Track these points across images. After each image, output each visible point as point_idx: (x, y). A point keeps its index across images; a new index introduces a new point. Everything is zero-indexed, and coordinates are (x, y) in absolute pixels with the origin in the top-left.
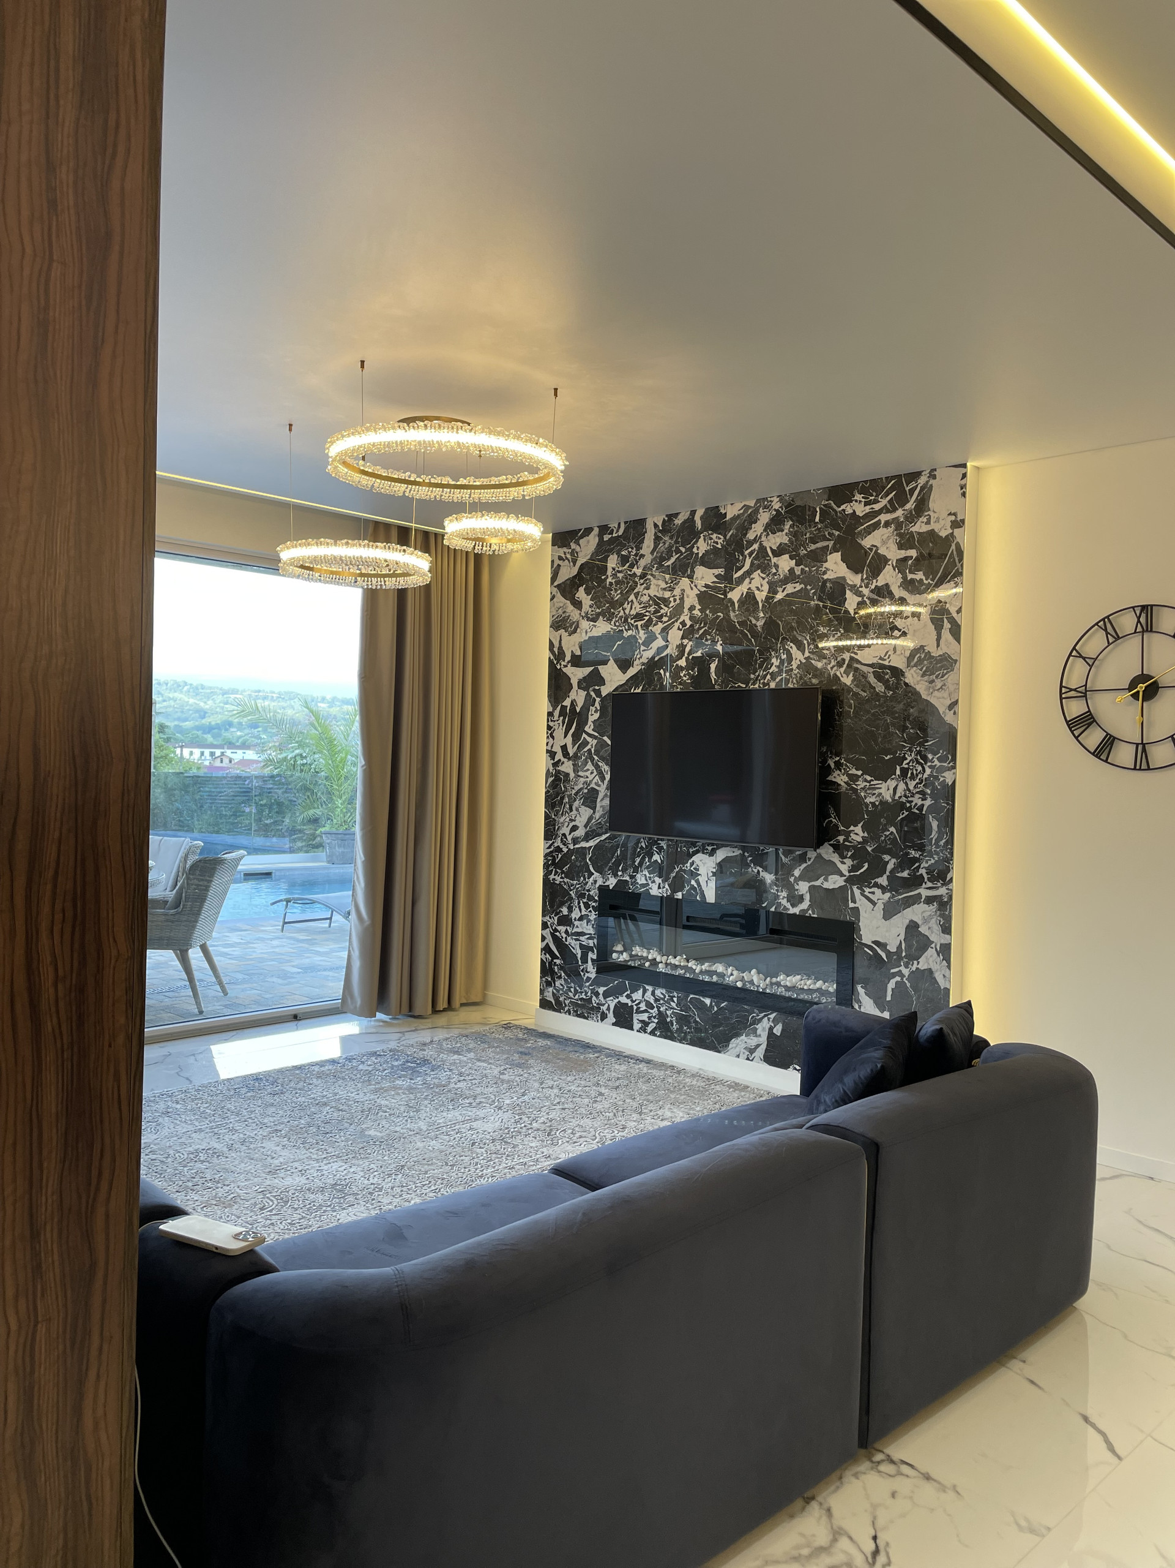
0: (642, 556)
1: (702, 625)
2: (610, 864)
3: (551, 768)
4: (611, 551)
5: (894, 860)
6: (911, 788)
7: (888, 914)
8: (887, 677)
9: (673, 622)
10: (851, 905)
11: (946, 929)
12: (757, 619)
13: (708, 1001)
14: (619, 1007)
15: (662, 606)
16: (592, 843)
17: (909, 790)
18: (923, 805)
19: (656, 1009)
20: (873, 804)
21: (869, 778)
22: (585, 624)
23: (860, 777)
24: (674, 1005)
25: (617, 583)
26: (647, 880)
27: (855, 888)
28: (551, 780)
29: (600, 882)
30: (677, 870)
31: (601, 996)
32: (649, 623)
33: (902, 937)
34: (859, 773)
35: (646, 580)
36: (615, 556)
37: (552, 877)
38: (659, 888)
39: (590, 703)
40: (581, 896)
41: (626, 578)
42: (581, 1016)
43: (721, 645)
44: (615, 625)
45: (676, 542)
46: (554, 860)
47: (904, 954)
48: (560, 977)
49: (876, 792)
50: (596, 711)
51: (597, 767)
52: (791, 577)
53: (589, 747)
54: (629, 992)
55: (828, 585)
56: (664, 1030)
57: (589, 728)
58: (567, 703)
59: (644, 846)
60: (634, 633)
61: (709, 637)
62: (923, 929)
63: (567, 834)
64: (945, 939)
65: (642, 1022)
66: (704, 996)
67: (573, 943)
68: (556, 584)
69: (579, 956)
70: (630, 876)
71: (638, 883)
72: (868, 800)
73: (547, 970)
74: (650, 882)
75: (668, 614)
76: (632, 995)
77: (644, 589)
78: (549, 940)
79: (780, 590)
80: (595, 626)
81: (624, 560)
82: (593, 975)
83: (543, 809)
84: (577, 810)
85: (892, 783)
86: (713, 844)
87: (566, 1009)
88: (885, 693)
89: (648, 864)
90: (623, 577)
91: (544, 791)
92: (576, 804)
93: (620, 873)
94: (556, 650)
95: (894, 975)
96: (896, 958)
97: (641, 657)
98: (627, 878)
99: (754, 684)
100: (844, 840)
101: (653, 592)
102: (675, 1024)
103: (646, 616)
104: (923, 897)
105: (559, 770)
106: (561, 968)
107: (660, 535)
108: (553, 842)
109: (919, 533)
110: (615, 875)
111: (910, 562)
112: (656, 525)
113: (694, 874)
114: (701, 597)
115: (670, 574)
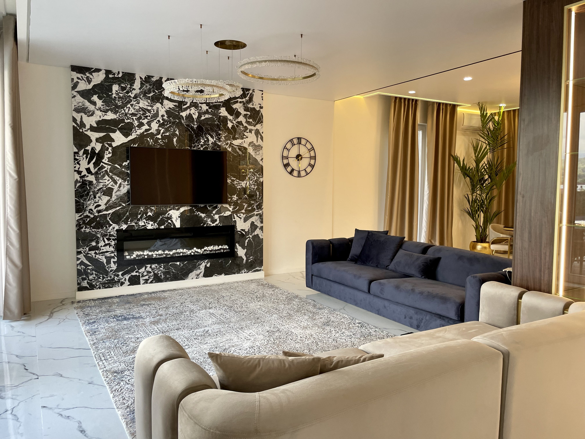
0: (134, 89)
1: (169, 123)
2: (123, 219)
3: (79, 179)
4: (114, 83)
5: (246, 205)
6: (251, 183)
7: (245, 221)
8: (242, 150)
9: (154, 120)
10: (233, 220)
11: (262, 222)
12: (194, 125)
13: (178, 263)
14: (132, 277)
15: (147, 112)
16: (110, 211)
17: (250, 184)
18: (254, 188)
19: (152, 273)
20: (240, 188)
21: (238, 181)
22: (98, 113)
23: (235, 180)
24: (161, 269)
25: (119, 98)
26: (145, 224)
27: (234, 215)
28: (79, 184)
29: (117, 227)
30: (161, 217)
31: (120, 276)
32: (140, 118)
33: (250, 227)
34: (235, 179)
35: (137, 100)
36: (117, 86)
37: (83, 230)
38: (152, 226)
39: (105, 149)
40: (104, 235)
41: (125, 97)
42: (107, 287)
43: (178, 132)
44: (119, 116)
45: (153, 88)
46: (84, 222)
47: (250, 231)
48: (92, 274)
49: (240, 185)
50: (109, 153)
51: (112, 178)
52: (207, 112)
53: (106, 169)
54: (137, 270)
55: (221, 117)
56: (157, 279)
57: (105, 160)
58: (89, 148)
59: (143, 210)
60: (131, 121)
61: (172, 128)
62: (255, 223)
63: (93, 209)
64: (262, 225)
65: (145, 280)
66: (176, 262)
67: (100, 257)
68: (76, 90)
69: (105, 262)
71: (140, 225)
72: (238, 187)
73: (82, 273)
74: (147, 224)
75: (151, 116)
76: (139, 271)
77: (136, 103)
78: (83, 259)
79: (203, 116)
80: (106, 115)
81: (123, 88)
82: (114, 268)
83: (74, 199)
84: (99, 197)
85: (245, 182)
86: (178, 206)
87: (97, 287)
88: (242, 154)
89: (145, 217)
90: (122, 96)
92: (97, 196)
93: (129, 223)
94: (78, 122)
95: (247, 238)
96: (248, 233)
97: (136, 132)
98: (134, 224)
99: (194, 148)
100: (230, 200)
101: (141, 105)
102: (162, 276)
103: (138, 115)
104: (255, 214)
105: (85, 180)
106: (93, 270)
107: (144, 82)
108: (83, 214)
109: (250, 108)
110: (126, 224)
111: (248, 116)
112: (141, 78)
113: (170, 218)
114: (167, 112)
115: (150, 100)
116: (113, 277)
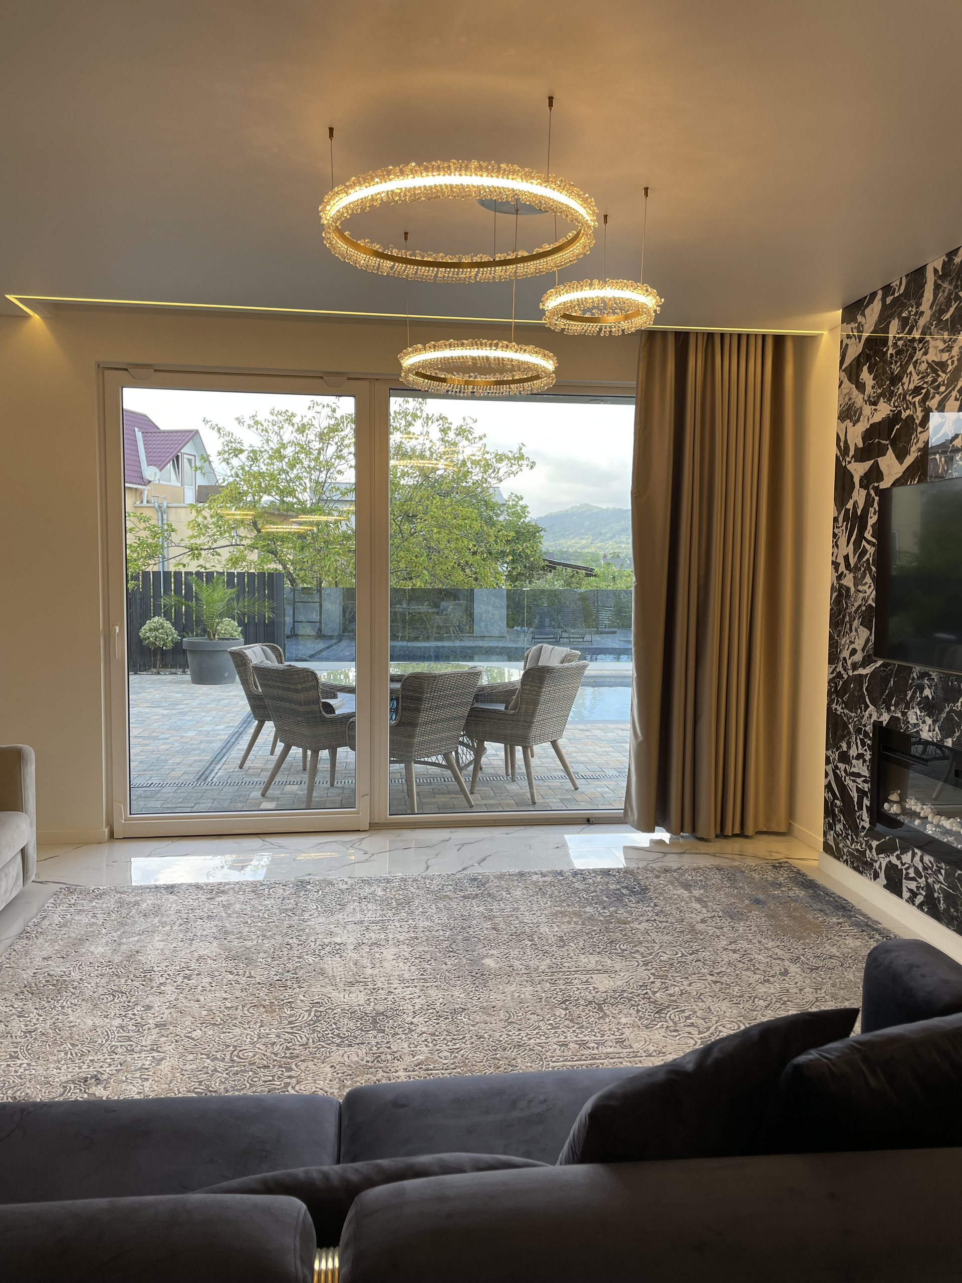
0: (922, 313)
2: (884, 697)
3: (835, 582)
4: (892, 316)
9: (950, 392)
14: (890, 867)
15: (940, 373)
16: (868, 670)
19: (924, 879)
22: (867, 409)
24: (941, 878)
25: (898, 353)
26: (918, 720)
28: (835, 595)
29: (874, 718)
30: (947, 709)
31: (874, 850)
32: (926, 397)
35: (925, 343)
36: (896, 320)
37: (834, 706)
38: (929, 731)
39: (869, 502)
40: (858, 731)
41: (906, 346)
42: (856, 869)
44: (894, 407)
45: (956, 287)
46: (836, 687)
48: (839, 821)
50: (874, 514)
53: (868, 556)
54: (898, 852)
56: (931, 907)
57: (868, 535)
58: (850, 506)
59: (916, 677)
60: (912, 413)
63: (847, 658)
65: (911, 891)
67: (851, 784)
68: (843, 368)
69: (856, 800)
70: (901, 712)
71: (909, 722)
73: (829, 811)
74: (921, 722)
75: (946, 382)
76: (902, 856)
77: (922, 355)
78: (831, 777)
80: (875, 410)
81: (904, 322)
82: (867, 825)
83: (828, 629)
84: (856, 631)
87: (845, 857)
89: (919, 699)
90: (903, 345)
91: (829, 608)
92: (856, 623)
93: (893, 708)
94: (842, 444)
97: (917, 441)
98: (899, 715)
101: (932, 356)
102: (942, 902)
103: (924, 388)
105: (842, 584)
106: (841, 811)
107: (939, 282)
108: (836, 667)
110: (889, 710)
112: (936, 271)
115: (948, 330)
116: (864, 846)
